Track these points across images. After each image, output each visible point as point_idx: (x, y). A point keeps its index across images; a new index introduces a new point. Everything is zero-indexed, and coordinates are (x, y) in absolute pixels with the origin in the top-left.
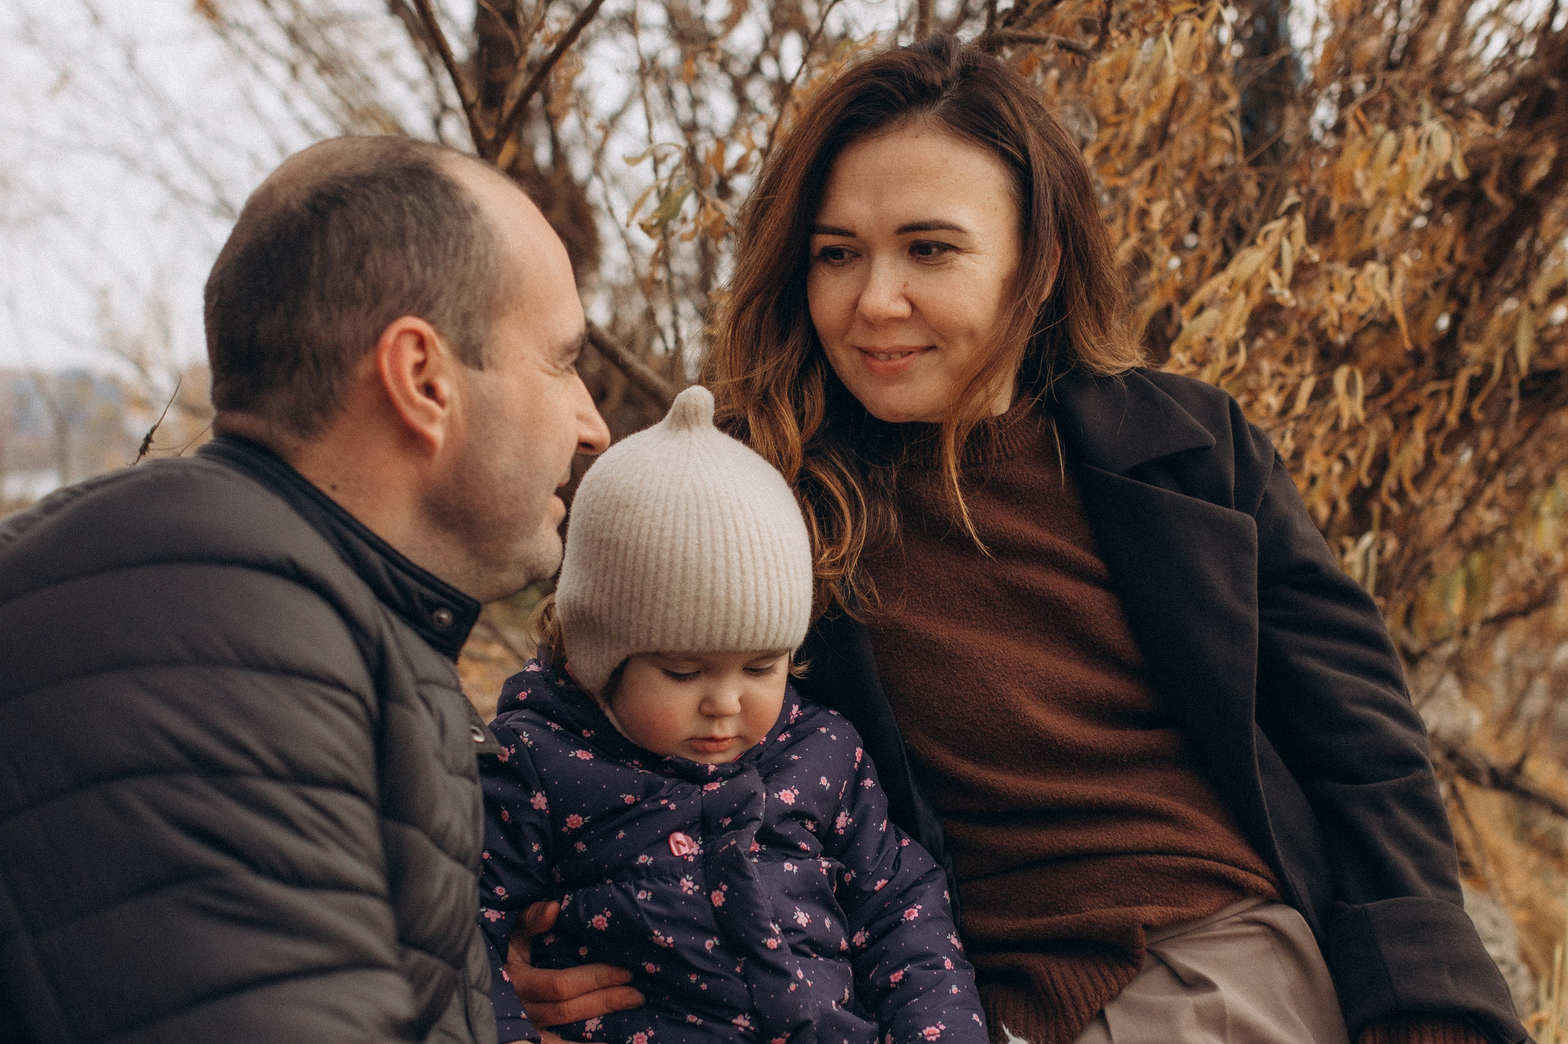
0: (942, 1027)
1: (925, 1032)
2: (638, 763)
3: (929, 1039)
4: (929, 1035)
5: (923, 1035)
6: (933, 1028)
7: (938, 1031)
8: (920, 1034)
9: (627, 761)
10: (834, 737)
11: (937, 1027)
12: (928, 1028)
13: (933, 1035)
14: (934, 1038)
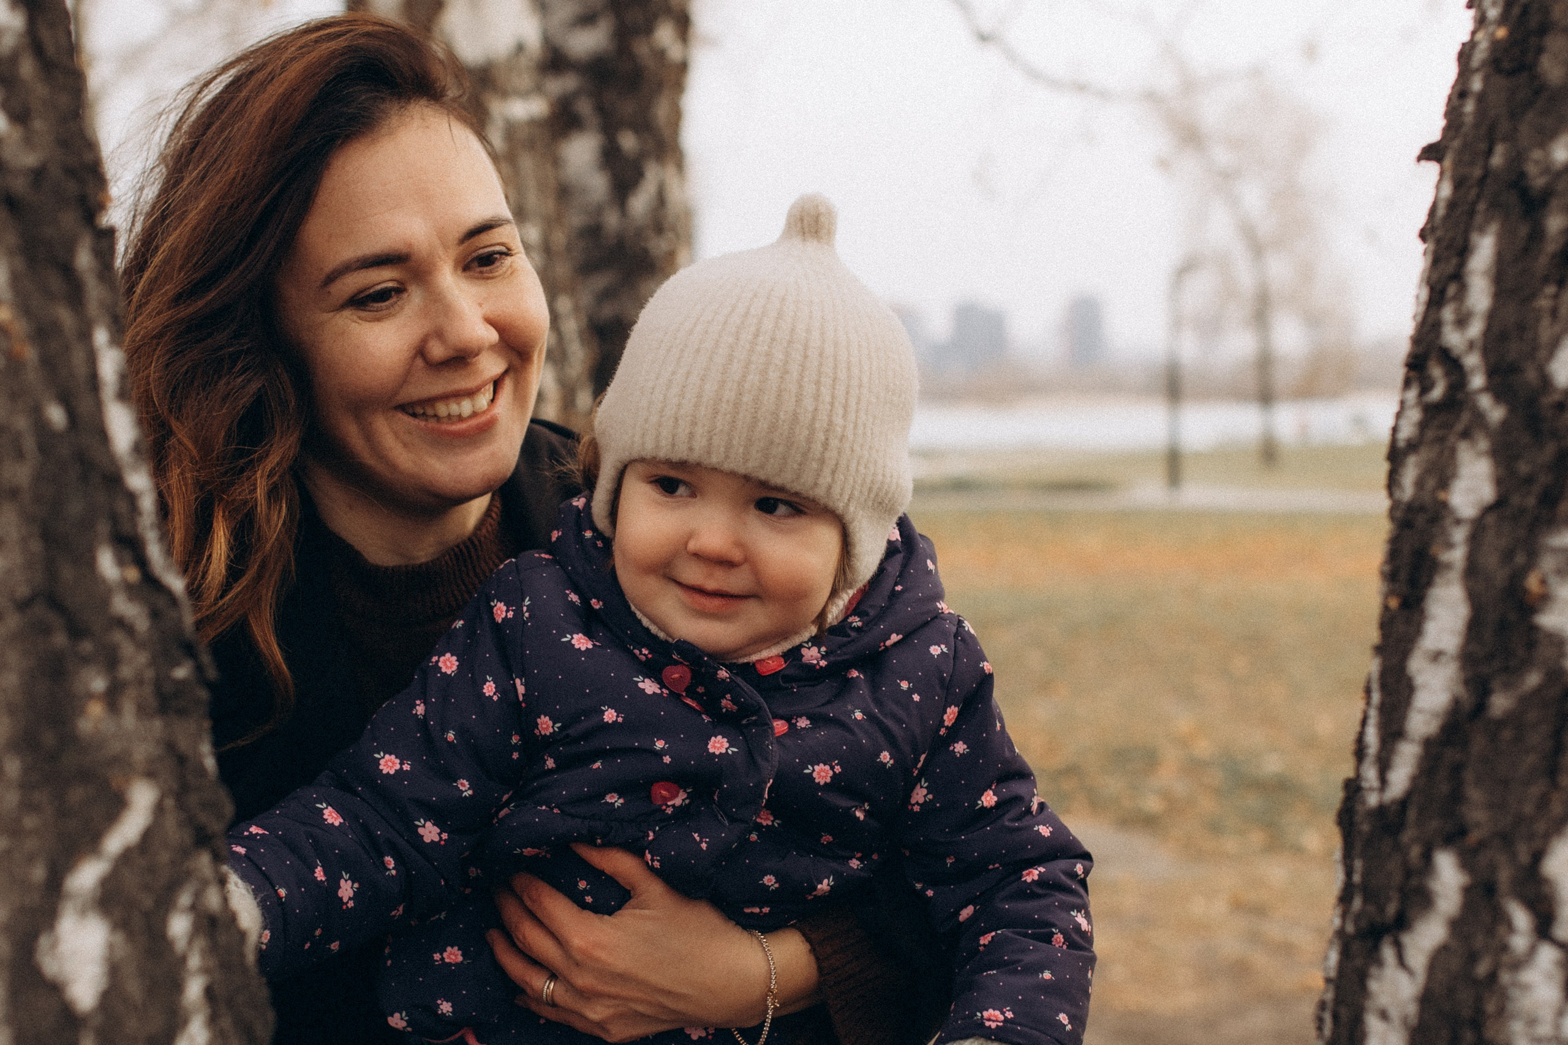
0: (1010, 1015)
1: (986, 1014)
2: (647, 652)
3: (987, 1024)
4: (989, 1020)
5: (982, 1016)
6: (997, 1013)
7: (1002, 1018)
8: (979, 1014)
9: (634, 648)
10: (916, 697)
11: (1003, 1013)
12: (991, 1011)
13: (993, 1021)
14: (993, 1025)
